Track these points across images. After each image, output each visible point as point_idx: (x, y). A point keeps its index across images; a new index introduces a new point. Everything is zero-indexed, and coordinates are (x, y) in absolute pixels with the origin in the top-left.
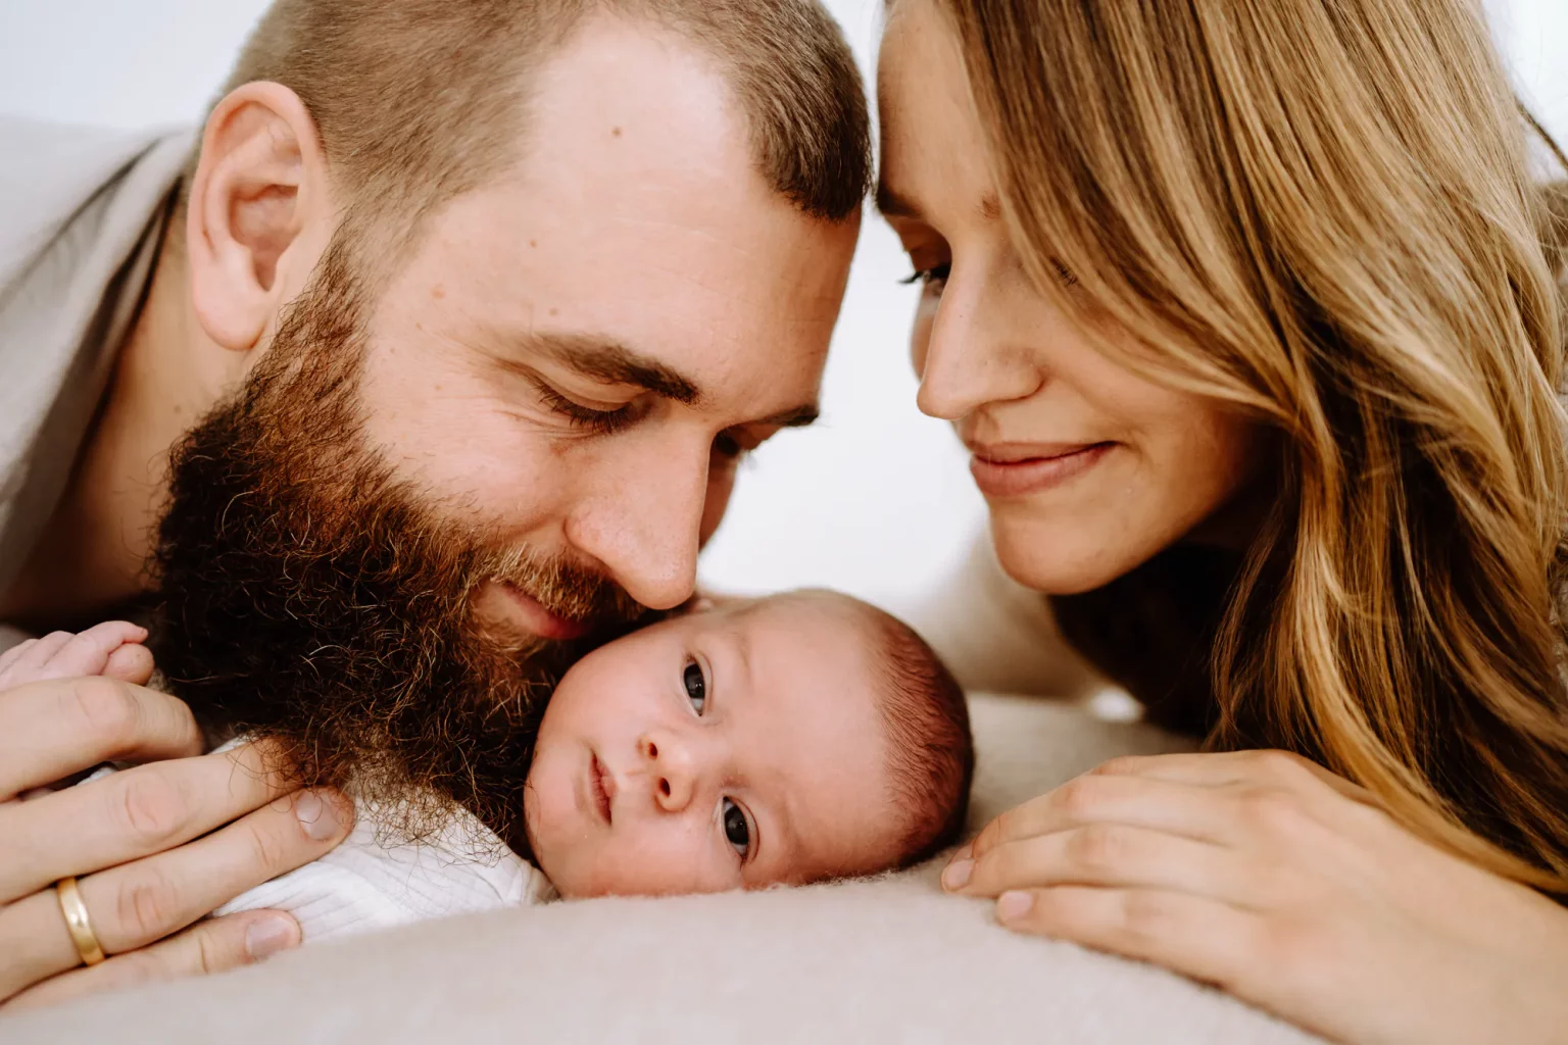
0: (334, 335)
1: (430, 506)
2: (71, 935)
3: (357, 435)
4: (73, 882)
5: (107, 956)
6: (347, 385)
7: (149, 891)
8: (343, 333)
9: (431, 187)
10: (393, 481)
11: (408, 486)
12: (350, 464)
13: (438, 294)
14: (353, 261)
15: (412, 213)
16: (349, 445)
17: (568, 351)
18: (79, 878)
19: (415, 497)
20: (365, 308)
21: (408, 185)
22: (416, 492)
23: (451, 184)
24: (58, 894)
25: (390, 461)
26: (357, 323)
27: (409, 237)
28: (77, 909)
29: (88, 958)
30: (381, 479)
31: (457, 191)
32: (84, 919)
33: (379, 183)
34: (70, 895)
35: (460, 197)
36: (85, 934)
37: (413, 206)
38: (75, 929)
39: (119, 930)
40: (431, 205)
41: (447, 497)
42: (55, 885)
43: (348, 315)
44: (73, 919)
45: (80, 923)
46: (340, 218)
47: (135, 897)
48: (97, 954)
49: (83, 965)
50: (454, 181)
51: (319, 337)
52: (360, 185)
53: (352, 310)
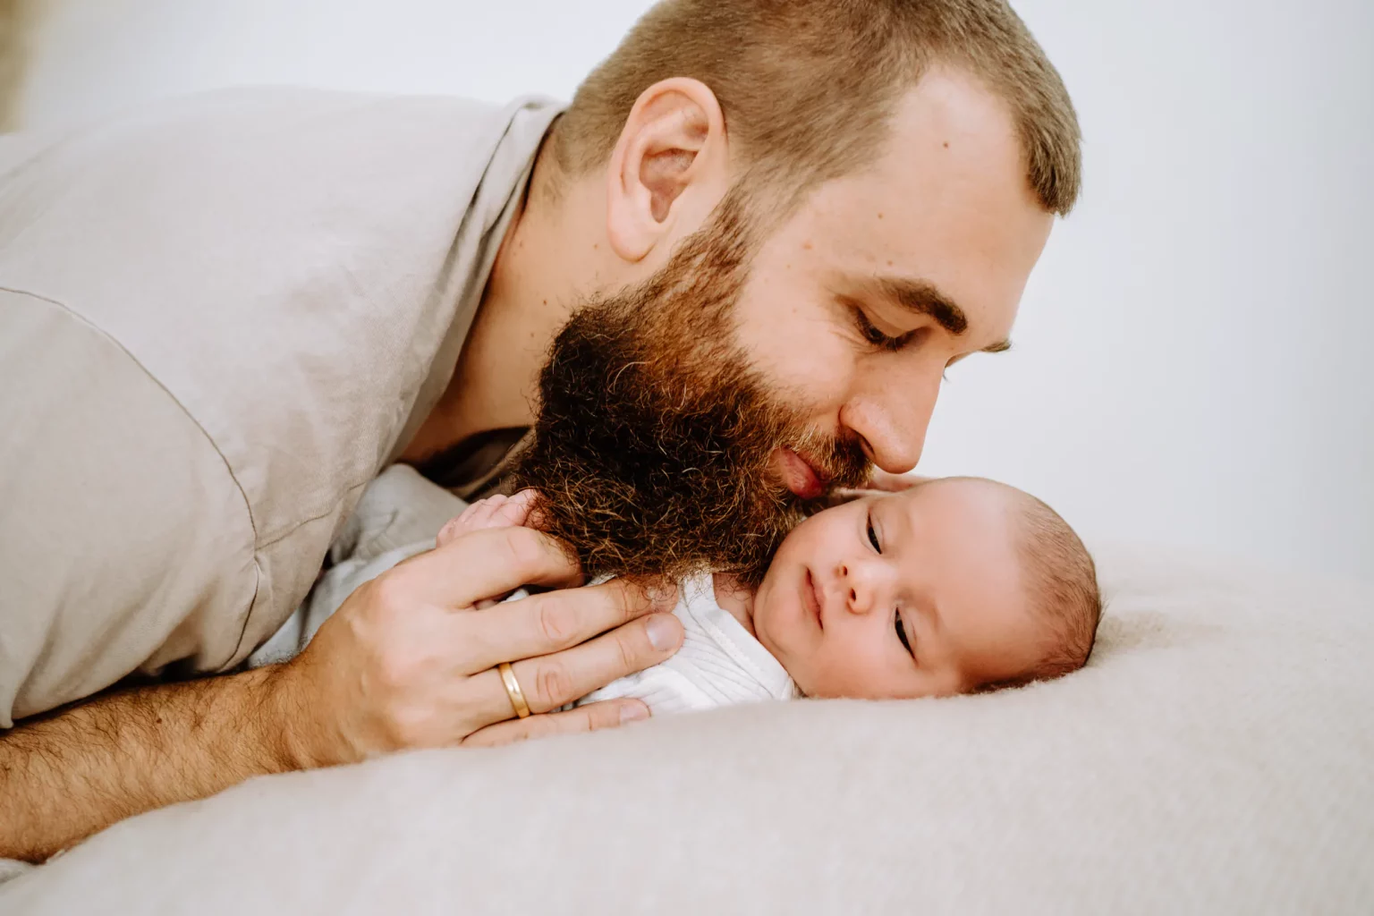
0: (723, 265)
1: (773, 391)
2: (510, 697)
3: (730, 336)
4: (508, 665)
5: (531, 714)
6: (729, 300)
7: (555, 675)
8: (732, 263)
9: (810, 170)
10: (749, 372)
11: (760, 376)
12: (721, 357)
13: (807, 247)
14: (744, 214)
15: (794, 188)
16: (722, 342)
17: (898, 290)
18: (511, 663)
19: (762, 384)
20: (750, 250)
21: (792, 167)
22: (765, 381)
23: (827, 171)
24: (500, 672)
25: (751, 358)
26: (744, 258)
27: (791, 204)
28: (512, 682)
29: (521, 714)
30: (740, 370)
31: (831, 176)
32: (518, 689)
33: (770, 161)
34: (508, 674)
35: (833, 181)
36: (519, 698)
37: (793, 182)
38: (513, 695)
39: (539, 699)
40: (810, 183)
41: (786, 386)
42: (497, 666)
43: (738, 253)
44: (510, 688)
45: (514, 691)
46: (736, 180)
47: (547, 678)
48: (527, 712)
49: (517, 717)
50: (830, 168)
51: (712, 265)
52: (755, 161)
53: (741, 248)
